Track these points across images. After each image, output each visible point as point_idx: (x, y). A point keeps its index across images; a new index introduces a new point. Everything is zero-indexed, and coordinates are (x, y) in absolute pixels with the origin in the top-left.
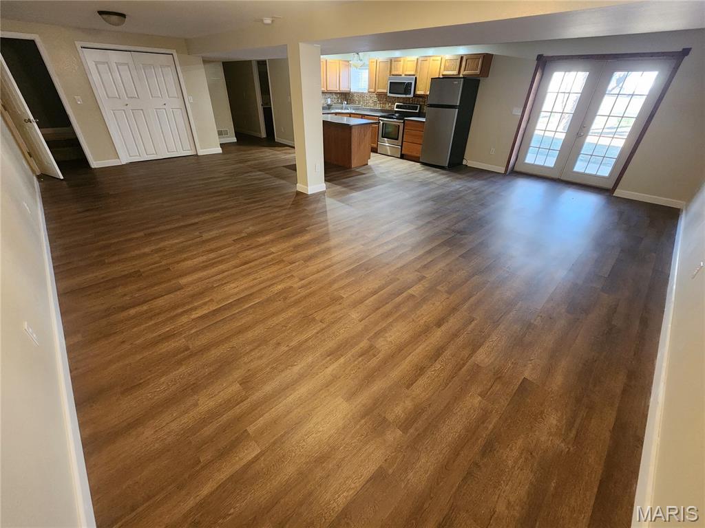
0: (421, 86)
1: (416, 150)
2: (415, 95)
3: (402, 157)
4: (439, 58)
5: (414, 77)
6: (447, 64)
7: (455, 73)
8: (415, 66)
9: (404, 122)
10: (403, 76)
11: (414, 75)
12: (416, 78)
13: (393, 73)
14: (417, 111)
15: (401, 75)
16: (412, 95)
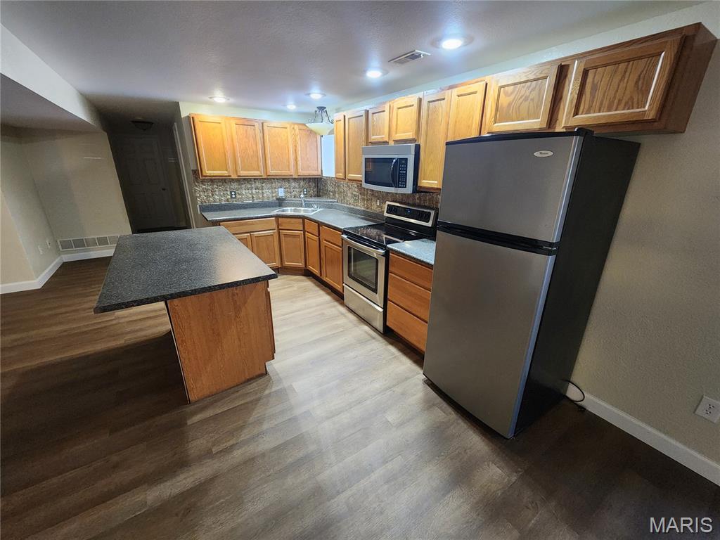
0: (431, 167)
1: (418, 333)
2: (417, 189)
3: (389, 334)
4: (479, 87)
5: (413, 145)
6: (504, 101)
7: (536, 123)
8: (415, 116)
9: (387, 255)
10: (392, 143)
11: (413, 140)
12: (418, 148)
13: (374, 138)
14: (429, 224)
15: (386, 143)
16: (408, 190)
